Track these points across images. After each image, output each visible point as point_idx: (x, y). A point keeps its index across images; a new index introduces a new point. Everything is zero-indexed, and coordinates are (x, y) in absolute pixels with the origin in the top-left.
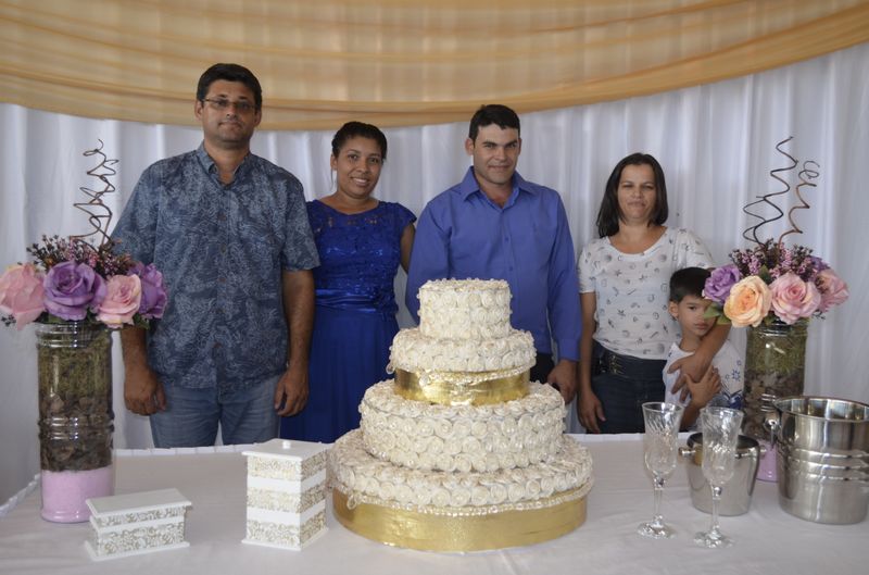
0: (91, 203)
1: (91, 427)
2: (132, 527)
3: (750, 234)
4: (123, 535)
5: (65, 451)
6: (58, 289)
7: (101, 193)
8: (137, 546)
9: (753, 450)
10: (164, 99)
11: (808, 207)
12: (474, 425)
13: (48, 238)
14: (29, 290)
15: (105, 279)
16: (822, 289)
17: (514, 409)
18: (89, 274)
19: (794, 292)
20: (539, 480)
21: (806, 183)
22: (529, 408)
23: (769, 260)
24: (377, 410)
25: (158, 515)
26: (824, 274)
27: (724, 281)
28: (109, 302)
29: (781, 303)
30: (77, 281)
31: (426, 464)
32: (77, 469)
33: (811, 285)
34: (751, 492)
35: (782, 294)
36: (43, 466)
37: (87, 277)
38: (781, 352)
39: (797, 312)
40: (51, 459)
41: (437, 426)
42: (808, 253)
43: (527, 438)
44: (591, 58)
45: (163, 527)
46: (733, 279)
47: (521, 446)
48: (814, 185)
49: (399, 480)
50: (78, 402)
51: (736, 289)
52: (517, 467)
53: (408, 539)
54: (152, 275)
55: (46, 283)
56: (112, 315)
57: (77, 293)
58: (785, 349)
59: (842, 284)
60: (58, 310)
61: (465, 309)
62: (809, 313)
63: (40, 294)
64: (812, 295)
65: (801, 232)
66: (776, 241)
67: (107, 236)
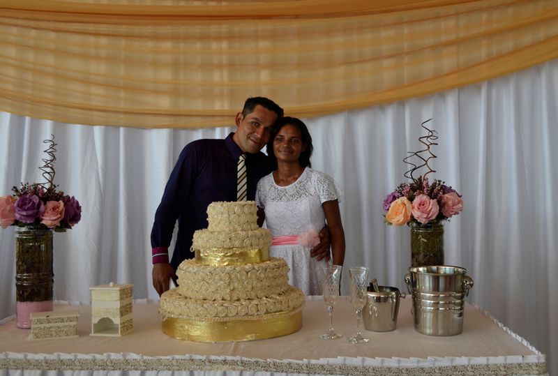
0: (45, 166)
1: (39, 279)
2: (49, 325)
3: (409, 175)
4: (44, 329)
5: (27, 291)
6: (20, 207)
7: (52, 160)
8: (51, 335)
9: (394, 293)
10: (126, 113)
11: (436, 157)
12: (222, 275)
13: (23, 184)
14: (8, 208)
15: (45, 204)
16: (441, 204)
17: (247, 267)
18: (36, 199)
19: (423, 205)
20: (257, 305)
21: (432, 144)
22: (256, 267)
23: (418, 187)
25: (62, 320)
26: (446, 195)
27: (390, 201)
28: (46, 214)
29: (415, 211)
30: (30, 203)
31: (201, 297)
32: (32, 300)
33: (433, 202)
34: (395, 319)
35: (416, 208)
36: (18, 300)
37: (34, 200)
38: (425, 241)
39: (425, 216)
40: (20, 296)
41: (204, 276)
42: (442, 183)
43: (254, 284)
44: (388, 77)
45: (65, 326)
46: (394, 198)
47: (250, 287)
48: (437, 144)
49: (183, 304)
50: (33, 266)
51: (393, 204)
52: (249, 299)
53: (189, 336)
54: (72, 201)
55: (15, 205)
56: (48, 220)
57: (29, 209)
58: (428, 240)
59: (457, 201)
60: (20, 218)
61: (226, 215)
62: (434, 217)
63: (12, 210)
64: (433, 206)
65: (435, 172)
66: (422, 178)
67: (52, 184)
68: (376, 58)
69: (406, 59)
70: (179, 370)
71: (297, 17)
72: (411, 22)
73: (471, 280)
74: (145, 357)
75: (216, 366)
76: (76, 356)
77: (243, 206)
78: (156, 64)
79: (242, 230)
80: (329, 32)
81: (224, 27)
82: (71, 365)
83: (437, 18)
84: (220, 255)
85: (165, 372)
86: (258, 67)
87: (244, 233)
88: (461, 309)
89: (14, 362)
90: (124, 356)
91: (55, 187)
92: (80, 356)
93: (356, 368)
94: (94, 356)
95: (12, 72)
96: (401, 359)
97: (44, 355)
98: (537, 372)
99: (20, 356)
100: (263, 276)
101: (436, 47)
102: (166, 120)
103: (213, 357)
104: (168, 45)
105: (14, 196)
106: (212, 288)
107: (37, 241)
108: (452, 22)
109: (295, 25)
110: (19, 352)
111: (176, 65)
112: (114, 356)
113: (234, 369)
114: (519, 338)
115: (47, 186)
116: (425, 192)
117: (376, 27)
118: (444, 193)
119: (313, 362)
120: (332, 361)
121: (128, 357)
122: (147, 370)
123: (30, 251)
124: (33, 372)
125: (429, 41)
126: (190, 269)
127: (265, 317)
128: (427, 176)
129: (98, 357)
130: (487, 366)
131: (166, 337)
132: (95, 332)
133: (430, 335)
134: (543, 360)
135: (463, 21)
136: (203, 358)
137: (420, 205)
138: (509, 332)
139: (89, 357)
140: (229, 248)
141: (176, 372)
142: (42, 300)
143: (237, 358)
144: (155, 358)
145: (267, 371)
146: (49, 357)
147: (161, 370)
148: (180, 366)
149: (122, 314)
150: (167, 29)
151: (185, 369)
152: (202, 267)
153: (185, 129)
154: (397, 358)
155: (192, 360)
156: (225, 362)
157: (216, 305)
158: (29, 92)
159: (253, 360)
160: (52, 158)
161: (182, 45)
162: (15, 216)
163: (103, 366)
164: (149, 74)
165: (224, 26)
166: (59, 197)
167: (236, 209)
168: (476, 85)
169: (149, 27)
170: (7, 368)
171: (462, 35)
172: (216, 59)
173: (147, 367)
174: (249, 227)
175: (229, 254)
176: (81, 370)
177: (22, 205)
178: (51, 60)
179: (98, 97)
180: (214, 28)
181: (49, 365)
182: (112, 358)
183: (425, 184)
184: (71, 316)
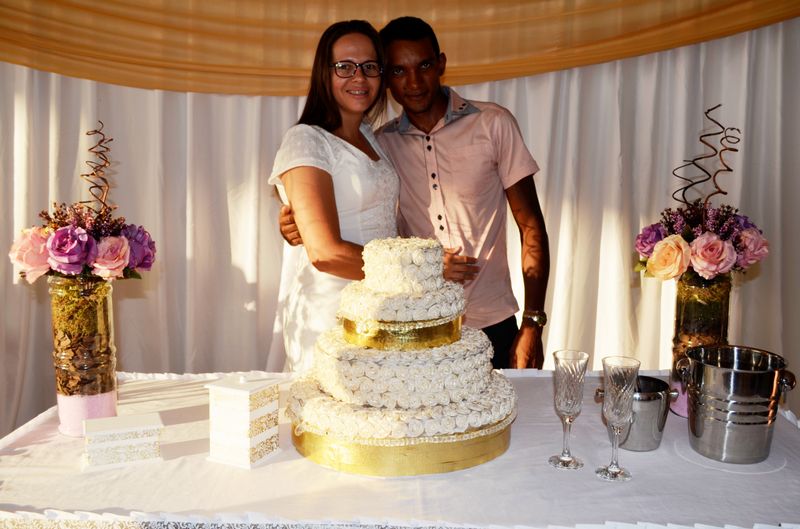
0: (93, 175)
2: (114, 444)
3: (679, 195)
4: (107, 451)
5: (73, 379)
6: (58, 250)
8: (119, 459)
11: (731, 170)
15: (99, 242)
16: (739, 248)
18: (82, 235)
19: (712, 249)
20: (455, 417)
21: (727, 149)
22: (450, 354)
23: (694, 220)
25: (136, 435)
26: (746, 233)
27: (651, 238)
28: (99, 260)
29: (697, 259)
30: (73, 242)
32: (83, 393)
33: (728, 245)
34: (661, 431)
35: (699, 252)
36: (58, 391)
37: (80, 238)
38: (703, 303)
39: (714, 268)
42: (734, 212)
43: (447, 380)
45: (140, 445)
46: (659, 237)
48: (737, 150)
51: (659, 246)
52: (438, 405)
53: (340, 464)
54: (140, 235)
55: (49, 244)
56: (102, 270)
57: (70, 254)
58: (708, 301)
59: (761, 242)
60: (59, 267)
61: (398, 266)
62: (727, 269)
63: (44, 253)
64: (729, 254)
65: (725, 193)
66: (703, 201)
67: (105, 205)
79: (425, 291)
87: (430, 296)
91: (110, 209)
116: (711, 228)
118: (741, 230)
123: (76, 315)
128: (710, 200)
131: (301, 463)
137: (706, 249)
142: (99, 393)
160: (103, 163)
162: (48, 263)
166: (118, 229)
177: (59, 246)
183: (710, 213)
184: (149, 428)
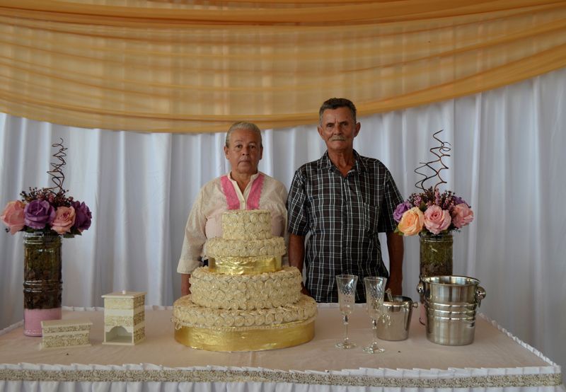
0: (54, 171)
1: (48, 286)
2: (61, 334)
3: (419, 185)
4: (56, 338)
5: (36, 298)
6: (31, 213)
7: (61, 165)
8: (64, 344)
9: (407, 303)
11: (447, 168)
12: (240, 284)
13: (32, 189)
14: (18, 214)
15: (56, 210)
16: (453, 215)
17: (263, 276)
18: (47, 205)
19: (436, 215)
20: (274, 314)
21: (444, 155)
22: (272, 276)
23: (428, 198)
24: (195, 278)
25: (75, 329)
26: (457, 206)
27: (401, 211)
28: (57, 220)
29: (428, 222)
30: (40, 208)
31: (217, 306)
32: (41, 308)
33: (446, 212)
34: (407, 328)
35: (429, 217)
36: (25, 307)
37: (45, 206)
38: (436, 251)
39: (438, 227)
40: (29, 303)
41: (220, 284)
42: (452, 194)
43: (271, 293)
44: (385, 86)
45: (77, 335)
46: (406, 209)
47: (266, 296)
48: (449, 156)
49: (198, 313)
50: (42, 273)
51: (405, 214)
52: (265, 308)
53: (204, 346)
54: (82, 207)
55: (25, 210)
56: (58, 226)
57: (39, 215)
58: (438, 249)
59: (467, 212)
60: (31, 224)
61: (241, 224)
62: (446, 228)
63: (22, 216)
64: (445, 217)
65: (446, 182)
66: (433, 188)
67: (61, 188)
68: (375, 67)
69: (404, 69)
70: (200, 381)
71: (298, 24)
72: (409, 33)
73: (483, 290)
74: (165, 368)
75: (237, 377)
76: (94, 367)
77: (259, 214)
78: (156, 68)
79: (257, 239)
80: (329, 40)
81: (224, 33)
82: (89, 376)
83: (434, 29)
84: (235, 263)
85: (186, 383)
86: (258, 72)
87: (260, 242)
88: (473, 319)
89: (30, 373)
90: (144, 366)
91: (64, 192)
92: (99, 367)
93: (378, 379)
94: (113, 368)
95: (8, 72)
96: (422, 370)
97: (61, 366)
98: (554, 383)
99: (36, 367)
100: (279, 285)
101: (434, 58)
102: (165, 125)
103: (234, 368)
104: (168, 49)
105: (23, 201)
106: (229, 297)
107: (46, 248)
108: (449, 34)
109: (295, 32)
110: (35, 363)
111: (175, 69)
112: (133, 367)
113: (256, 381)
114: (531, 349)
115: (57, 191)
116: (437, 202)
117: (375, 36)
118: (455, 204)
119: (335, 373)
120: (353, 372)
121: (147, 369)
122: (167, 381)
123: (39, 257)
124: (50, 383)
125: (426, 52)
126: (206, 278)
127: (282, 326)
128: (438, 187)
129: (117, 367)
130: (506, 377)
131: (180, 346)
132: (107, 341)
133: (443, 345)
134: (559, 371)
135: (460, 33)
136: (225, 369)
137: (432, 216)
138: (519, 342)
139: (107, 368)
140: (245, 257)
141: (197, 384)
142: (51, 308)
143: (259, 369)
144: (176, 369)
145: (289, 382)
146: (66, 368)
147: (182, 381)
148: (201, 377)
149: (135, 323)
150: (167, 33)
151: (206, 380)
152: (218, 275)
153: (183, 133)
154: (418, 370)
155: (213, 371)
156: (247, 373)
157: (233, 314)
158: (26, 92)
159: (275, 371)
160: (61, 162)
161: (182, 49)
162: (24, 222)
163: (122, 378)
164: (149, 77)
165: (225, 31)
166: (69, 203)
167: (252, 217)
168: (471, 96)
169: (149, 30)
170: (23, 380)
171: (459, 46)
172: (216, 64)
173: (168, 378)
174: (264, 235)
175: (245, 263)
176: (100, 381)
177: (32, 211)
178: (48, 61)
179: (95, 99)
180: (215, 33)
181: (66, 376)
182: (131, 369)
183: (436, 195)
184: (83, 324)
